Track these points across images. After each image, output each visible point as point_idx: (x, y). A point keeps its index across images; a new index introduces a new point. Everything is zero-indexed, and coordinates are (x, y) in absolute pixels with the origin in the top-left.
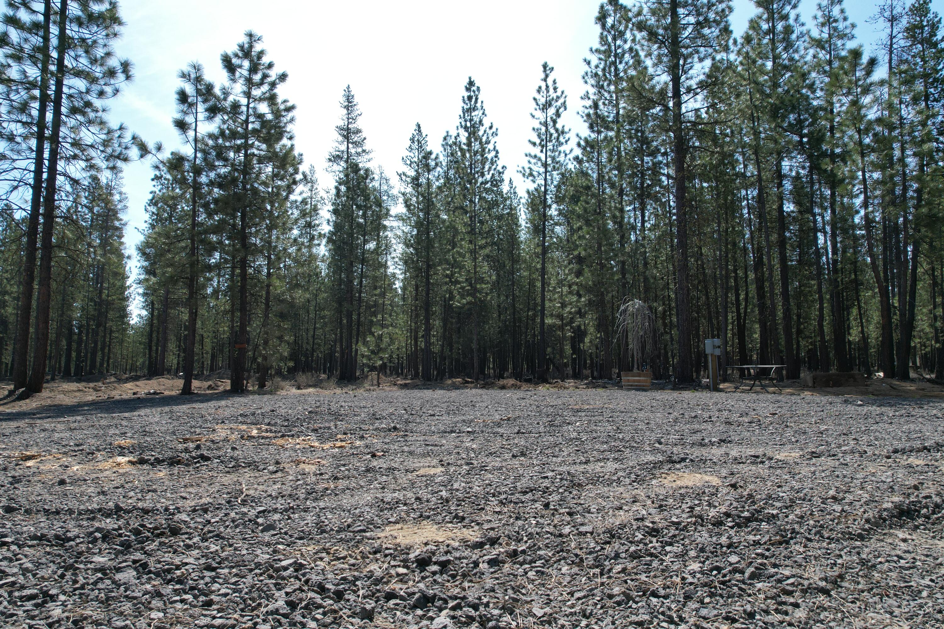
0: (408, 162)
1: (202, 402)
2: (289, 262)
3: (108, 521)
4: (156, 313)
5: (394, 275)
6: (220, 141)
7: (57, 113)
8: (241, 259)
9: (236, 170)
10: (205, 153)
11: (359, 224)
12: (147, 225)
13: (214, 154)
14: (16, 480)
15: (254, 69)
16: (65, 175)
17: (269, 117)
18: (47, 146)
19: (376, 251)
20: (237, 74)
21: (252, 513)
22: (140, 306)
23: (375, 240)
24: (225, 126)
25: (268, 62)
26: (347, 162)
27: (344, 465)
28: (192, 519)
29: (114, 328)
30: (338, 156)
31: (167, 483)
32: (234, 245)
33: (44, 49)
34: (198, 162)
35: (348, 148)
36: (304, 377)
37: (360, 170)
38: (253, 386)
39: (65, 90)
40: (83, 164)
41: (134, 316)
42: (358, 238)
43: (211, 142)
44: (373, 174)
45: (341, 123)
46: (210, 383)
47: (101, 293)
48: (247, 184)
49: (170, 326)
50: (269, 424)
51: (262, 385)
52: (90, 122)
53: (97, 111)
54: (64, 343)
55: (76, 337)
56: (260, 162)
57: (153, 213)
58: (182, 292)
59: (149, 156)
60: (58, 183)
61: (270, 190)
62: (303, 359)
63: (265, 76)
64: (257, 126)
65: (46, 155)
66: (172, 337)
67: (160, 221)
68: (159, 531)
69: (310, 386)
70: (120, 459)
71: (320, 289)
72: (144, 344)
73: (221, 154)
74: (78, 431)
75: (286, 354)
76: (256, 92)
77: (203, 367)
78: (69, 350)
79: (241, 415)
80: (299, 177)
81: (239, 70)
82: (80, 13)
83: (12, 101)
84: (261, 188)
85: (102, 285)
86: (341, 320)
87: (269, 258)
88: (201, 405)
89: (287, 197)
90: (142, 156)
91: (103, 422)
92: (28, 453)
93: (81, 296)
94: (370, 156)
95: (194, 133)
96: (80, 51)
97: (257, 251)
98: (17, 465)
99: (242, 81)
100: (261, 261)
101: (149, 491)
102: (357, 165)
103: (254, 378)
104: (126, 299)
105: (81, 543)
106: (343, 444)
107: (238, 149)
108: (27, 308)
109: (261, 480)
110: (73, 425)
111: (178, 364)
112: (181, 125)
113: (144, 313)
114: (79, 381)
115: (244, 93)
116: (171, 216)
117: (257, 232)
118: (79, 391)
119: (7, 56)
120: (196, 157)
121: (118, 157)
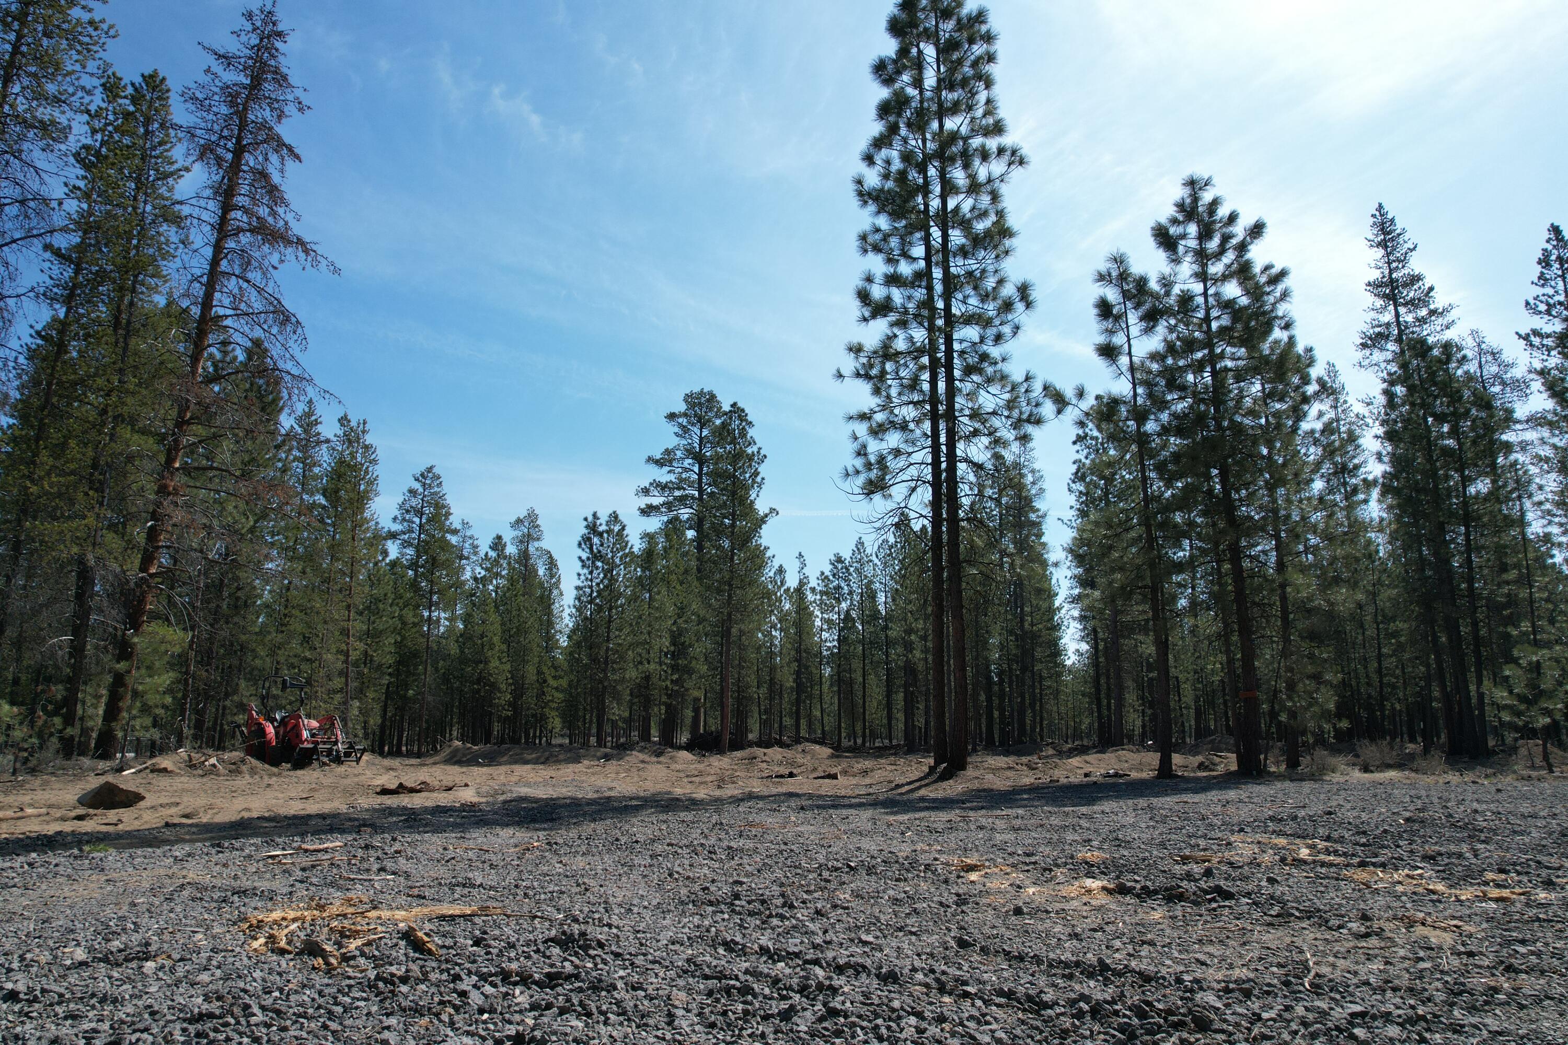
0: (1542, 307)
1: (1196, 791)
2: (1313, 540)
3: (1092, 983)
4: (1101, 646)
5: (1547, 538)
6: (1170, 361)
7: (950, 379)
8: (1230, 546)
9: (1203, 400)
10: (1148, 384)
11: (1446, 451)
12: (1073, 512)
13: (1163, 383)
14: (961, 900)
15: (1205, 234)
16: (967, 460)
17: (1244, 301)
18: (942, 426)
19: (1494, 496)
20: (1181, 249)
21: (1339, 1014)
22: (1077, 636)
23: (1486, 474)
24: (1174, 335)
25: (1227, 213)
26: (1399, 340)
27: (1523, 942)
28: (1227, 1005)
29: (1045, 673)
30: (1379, 335)
31: (1168, 931)
32: (1214, 525)
33: (928, 303)
34: (1140, 401)
35: (1397, 315)
36: (1374, 748)
37: (1430, 348)
38: (1277, 764)
39: (956, 346)
40: (985, 440)
41: (1070, 653)
42: (1447, 478)
43: (1155, 367)
44: (1460, 349)
45: (1375, 275)
46: (1200, 758)
47: (1022, 621)
48: (1223, 418)
49: (1126, 665)
50: (1328, 838)
51: (1293, 764)
52: (989, 381)
53: (996, 363)
54: (983, 697)
55: (996, 688)
56: (1238, 379)
57: (1081, 492)
58: (1139, 610)
59: (1070, 408)
60: (959, 473)
61: (1263, 421)
62: (1364, 714)
63: (1226, 238)
64: (1225, 321)
65: (943, 439)
66: (1130, 684)
67: (1092, 503)
68: (1175, 1019)
69: (1389, 766)
70: (1089, 883)
71: (1380, 582)
72: (1089, 695)
73: (1173, 380)
74: (1024, 833)
75: (1332, 706)
76: (1215, 269)
77: (1184, 731)
78: (990, 708)
79: (1272, 818)
80: (1311, 389)
81: (1183, 242)
82: (964, 241)
83: (901, 378)
84: (1247, 421)
85: (1022, 609)
86: (1435, 639)
87: (1277, 537)
88: (1197, 798)
89: (1295, 429)
90: (1059, 412)
91: (1055, 821)
92: (969, 861)
93: (998, 627)
94: (1449, 317)
95: (1128, 359)
96: (969, 290)
97: (1253, 529)
98: (959, 877)
99: (1189, 258)
100: (1264, 546)
101: (1144, 942)
102: (1423, 342)
103: (1277, 751)
104: (1057, 627)
105: (1062, 1014)
106: (1505, 893)
107: (1198, 367)
108: (939, 652)
109: (1337, 947)
110: (1017, 823)
111: (1144, 726)
112: (1108, 352)
113: (1084, 647)
114: (1007, 753)
115: (1196, 275)
116: (1106, 493)
117: (1251, 495)
118: (1010, 768)
119: (892, 325)
120: (1135, 395)
121: (1028, 421)
